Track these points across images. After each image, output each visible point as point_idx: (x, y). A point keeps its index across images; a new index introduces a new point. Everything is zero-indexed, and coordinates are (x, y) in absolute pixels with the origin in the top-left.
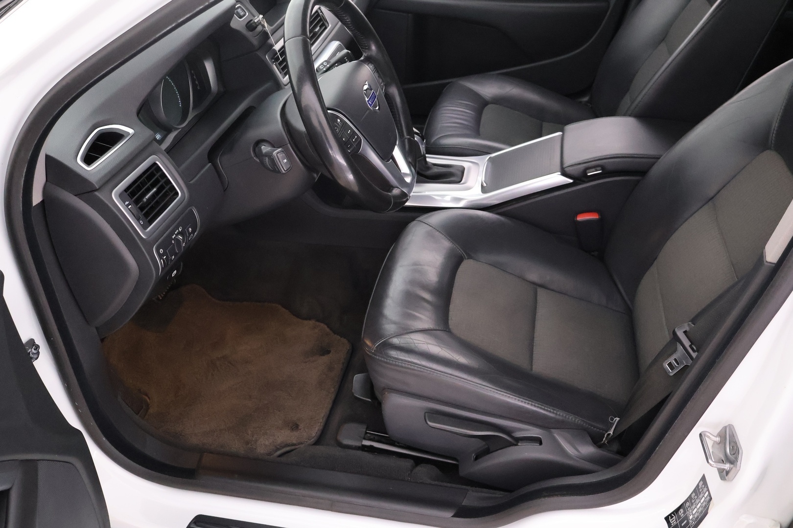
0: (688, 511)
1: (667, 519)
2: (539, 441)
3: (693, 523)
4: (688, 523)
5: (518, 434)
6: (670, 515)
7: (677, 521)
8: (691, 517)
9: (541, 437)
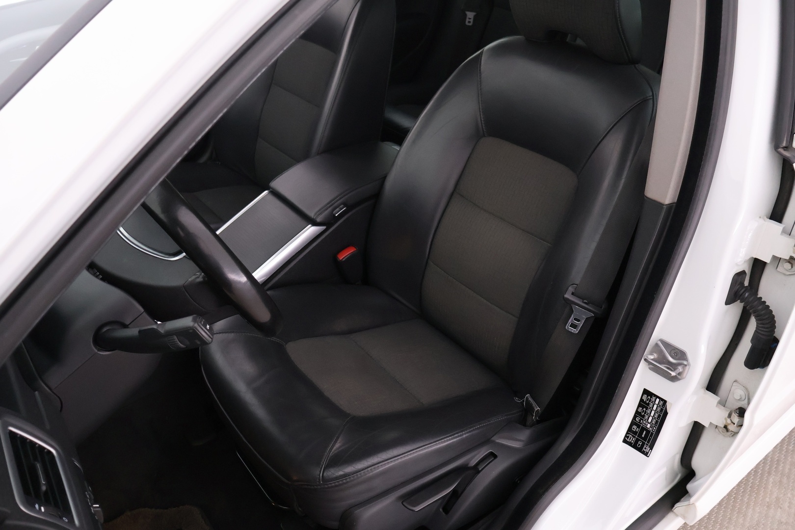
0: (641, 424)
1: (625, 441)
2: (493, 456)
3: (654, 428)
4: (648, 432)
5: (473, 463)
6: (626, 436)
7: (635, 437)
8: (649, 426)
9: (491, 451)
